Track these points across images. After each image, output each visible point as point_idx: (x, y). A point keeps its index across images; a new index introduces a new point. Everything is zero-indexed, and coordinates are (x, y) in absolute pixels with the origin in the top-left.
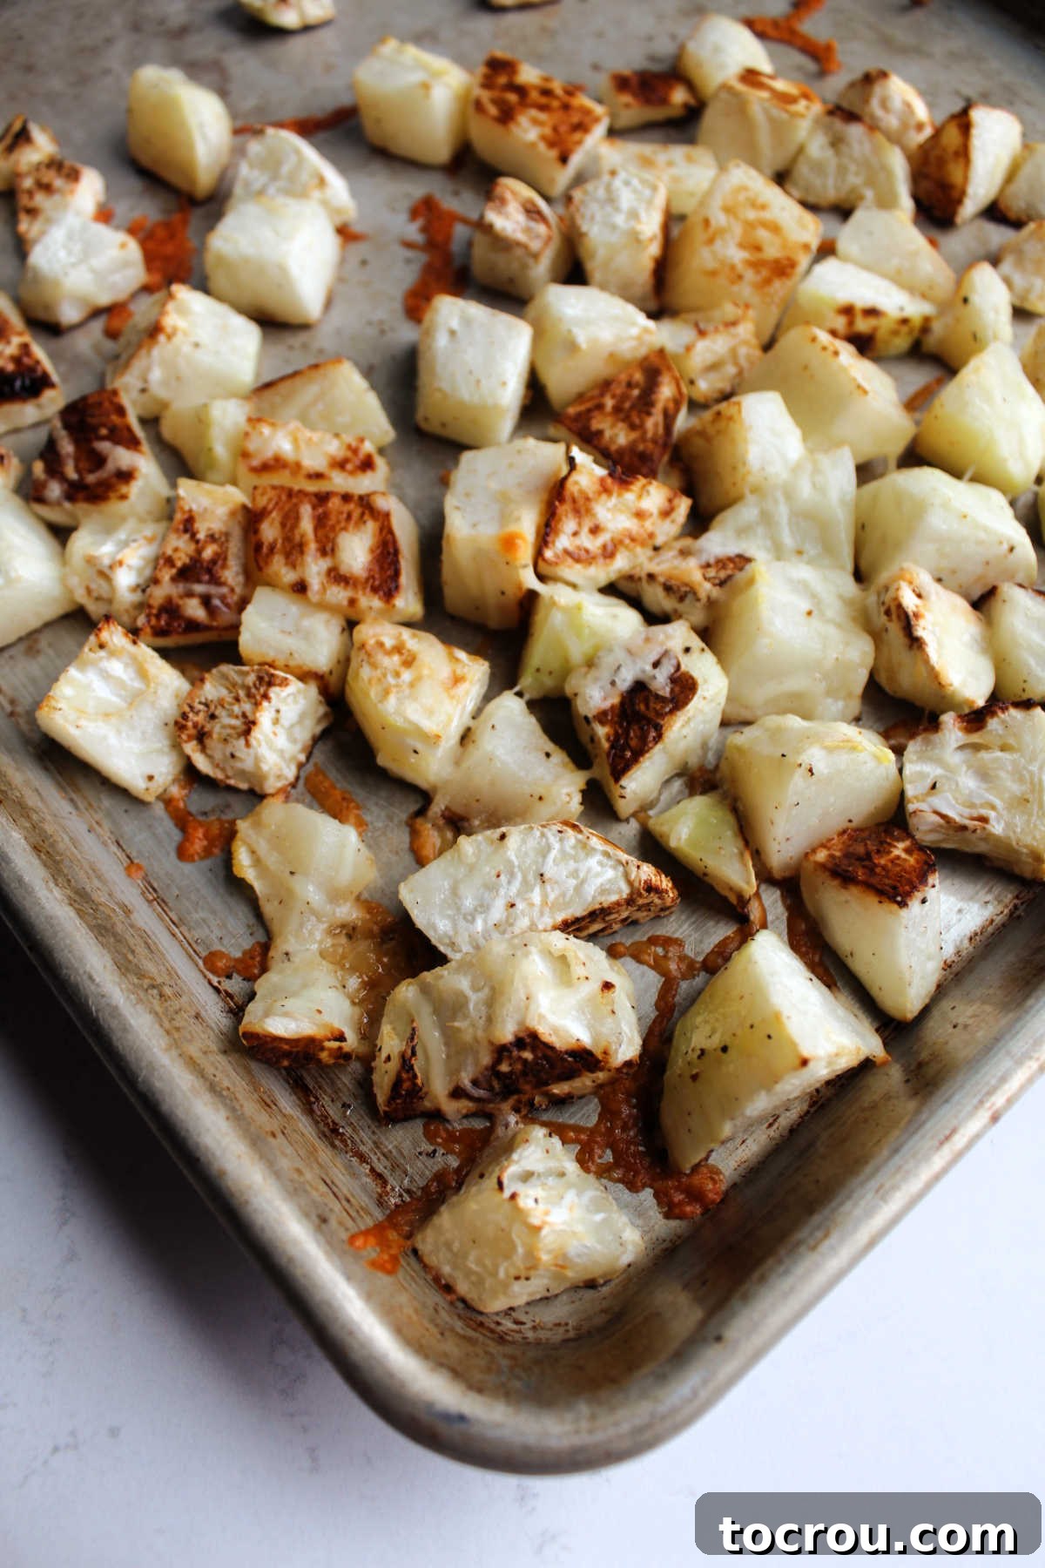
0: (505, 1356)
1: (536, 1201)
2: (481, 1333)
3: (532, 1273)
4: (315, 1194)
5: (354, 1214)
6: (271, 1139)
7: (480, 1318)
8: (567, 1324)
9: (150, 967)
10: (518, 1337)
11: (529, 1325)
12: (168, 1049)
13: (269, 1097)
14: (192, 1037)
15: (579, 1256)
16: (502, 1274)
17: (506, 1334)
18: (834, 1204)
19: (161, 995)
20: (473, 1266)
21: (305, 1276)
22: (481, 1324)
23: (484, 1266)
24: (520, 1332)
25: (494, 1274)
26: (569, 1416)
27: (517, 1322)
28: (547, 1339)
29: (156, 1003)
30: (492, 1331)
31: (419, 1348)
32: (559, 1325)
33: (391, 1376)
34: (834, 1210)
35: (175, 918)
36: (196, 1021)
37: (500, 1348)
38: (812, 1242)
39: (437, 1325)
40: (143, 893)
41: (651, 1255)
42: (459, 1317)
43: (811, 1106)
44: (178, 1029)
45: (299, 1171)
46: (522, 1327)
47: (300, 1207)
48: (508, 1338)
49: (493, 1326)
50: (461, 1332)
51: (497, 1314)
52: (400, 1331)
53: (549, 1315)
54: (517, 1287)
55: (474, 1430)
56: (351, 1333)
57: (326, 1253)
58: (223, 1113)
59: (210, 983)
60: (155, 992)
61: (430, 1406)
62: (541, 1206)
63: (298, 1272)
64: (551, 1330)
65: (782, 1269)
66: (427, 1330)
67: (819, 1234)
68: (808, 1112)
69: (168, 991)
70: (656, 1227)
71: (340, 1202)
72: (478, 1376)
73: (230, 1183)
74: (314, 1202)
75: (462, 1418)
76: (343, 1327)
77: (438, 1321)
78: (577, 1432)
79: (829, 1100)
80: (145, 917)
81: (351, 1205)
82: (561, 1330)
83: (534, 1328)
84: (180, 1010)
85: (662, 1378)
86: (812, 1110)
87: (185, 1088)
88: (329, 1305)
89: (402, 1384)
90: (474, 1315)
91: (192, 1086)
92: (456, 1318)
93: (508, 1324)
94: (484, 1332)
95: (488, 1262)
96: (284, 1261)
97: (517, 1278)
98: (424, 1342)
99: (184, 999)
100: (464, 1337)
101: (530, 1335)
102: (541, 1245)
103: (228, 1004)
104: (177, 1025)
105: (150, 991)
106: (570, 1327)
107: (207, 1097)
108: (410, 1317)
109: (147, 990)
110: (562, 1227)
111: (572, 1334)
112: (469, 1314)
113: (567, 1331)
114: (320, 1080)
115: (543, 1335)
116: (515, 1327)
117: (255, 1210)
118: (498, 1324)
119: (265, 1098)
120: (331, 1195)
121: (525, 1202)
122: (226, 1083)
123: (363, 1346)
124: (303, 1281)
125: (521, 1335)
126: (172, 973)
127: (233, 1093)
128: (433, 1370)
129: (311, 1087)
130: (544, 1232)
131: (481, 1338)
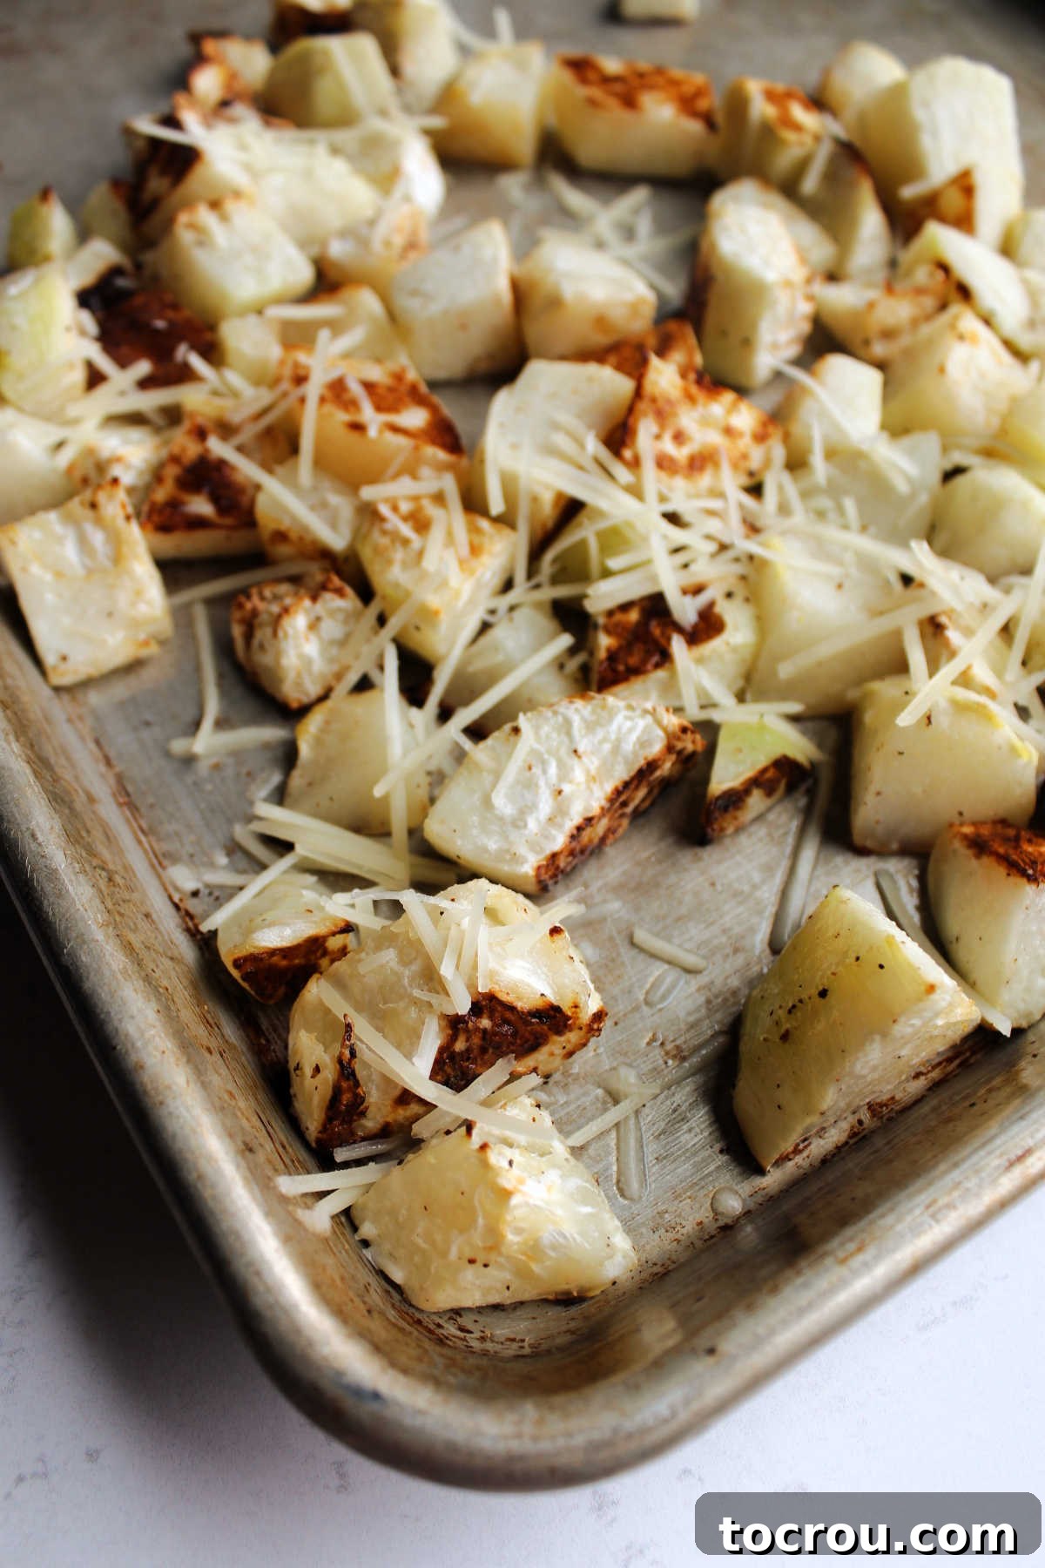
0: (442, 1355)
1: (511, 1163)
2: (416, 1329)
3: (493, 1257)
4: (244, 1122)
5: (287, 1161)
6: (207, 1055)
7: (418, 1315)
8: (523, 1341)
9: (106, 854)
10: (460, 1344)
11: (477, 1334)
12: (106, 925)
13: (213, 1018)
14: (137, 928)
15: (554, 1247)
16: (454, 1253)
17: (447, 1338)
18: (871, 1216)
19: (110, 880)
20: (420, 1241)
21: (214, 1197)
22: (419, 1322)
23: (433, 1243)
24: (464, 1339)
25: (444, 1254)
26: (511, 1417)
27: (462, 1329)
28: (496, 1352)
29: (103, 884)
30: (431, 1331)
31: (339, 1312)
32: (513, 1340)
33: (298, 1331)
34: (871, 1223)
35: (145, 826)
36: (145, 918)
37: (438, 1349)
38: (841, 1254)
39: (364, 1303)
40: (114, 795)
41: (637, 1278)
42: (393, 1306)
43: (850, 1137)
44: (121, 915)
45: (231, 1094)
46: (468, 1335)
47: (224, 1124)
48: (448, 1342)
49: (432, 1327)
50: (393, 1320)
51: (439, 1314)
52: (318, 1287)
53: (503, 1329)
54: (470, 1274)
55: (389, 1413)
56: (258, 1274)
57: (245, 1178)
58: (154, 1005)
59: (170, 898)
60: (104, 874)
61: (340, 1374)
62: (515, 1170)
63: (207, 1193)
64: (502, 1343)
65: (799, 1281)
66: (352, 1300)
67: (851, 1246)
68: (846, 1143)
69: (118, 879)
70: (648, 1247)
71: (273, 1143)
72: (403, 1359)
73: (146, 1079)
74: (242, 1129)
75: (376, 1396)
76: (250, 1264)
77: (366, 1299)
78: (519, 1436)
79: (873, 1132)
80: (109, 811)
81: (287, 1152)
82: (515, 1345)
83: (483, 1339)
84: (129, 901)
85: (634, 1388)
86: (852, 1142)
87: (115, 967)
88: (238, 1236)
89: (310, 1344)
90: (412, 1310)
91: (125, 968)
92: (390, 1306)
93: (450, 1329)
94: (422, 1330)
95: (438, 1237)
96: (192, 1177)
97: (472, 1261)
98: (344, 1308)
99: (135, 896)
100: (394, 1325)
101: (476, 1344)
102: (509, 1218)
103: (186, 923)
104: (122, 911)
105: (97, 870)
106: (526, 1344)
107: (140, 984)
108: (333, 1281)
109: (95, 868)
110: (538, 1203)
111: (527, 1351)
112: (405, 1308)
113: (522, 1347)
114: (276, 1022)
115: (489, 1346)
116: (459, 1333)
117: (170, 1114)
118: (439, 1326)
119: (208, 1016)
120: (264, 1132)
121: (497, 1158)
122: (165, 983)
123: (269, 1290)
124: (211, 1203)
125: (465, 1343)
126: (127, 868)
127: (171, 995)
128: (350, 1336)
129: (264, 1028)
130: (515, 1201)
131: (416, 1333)
